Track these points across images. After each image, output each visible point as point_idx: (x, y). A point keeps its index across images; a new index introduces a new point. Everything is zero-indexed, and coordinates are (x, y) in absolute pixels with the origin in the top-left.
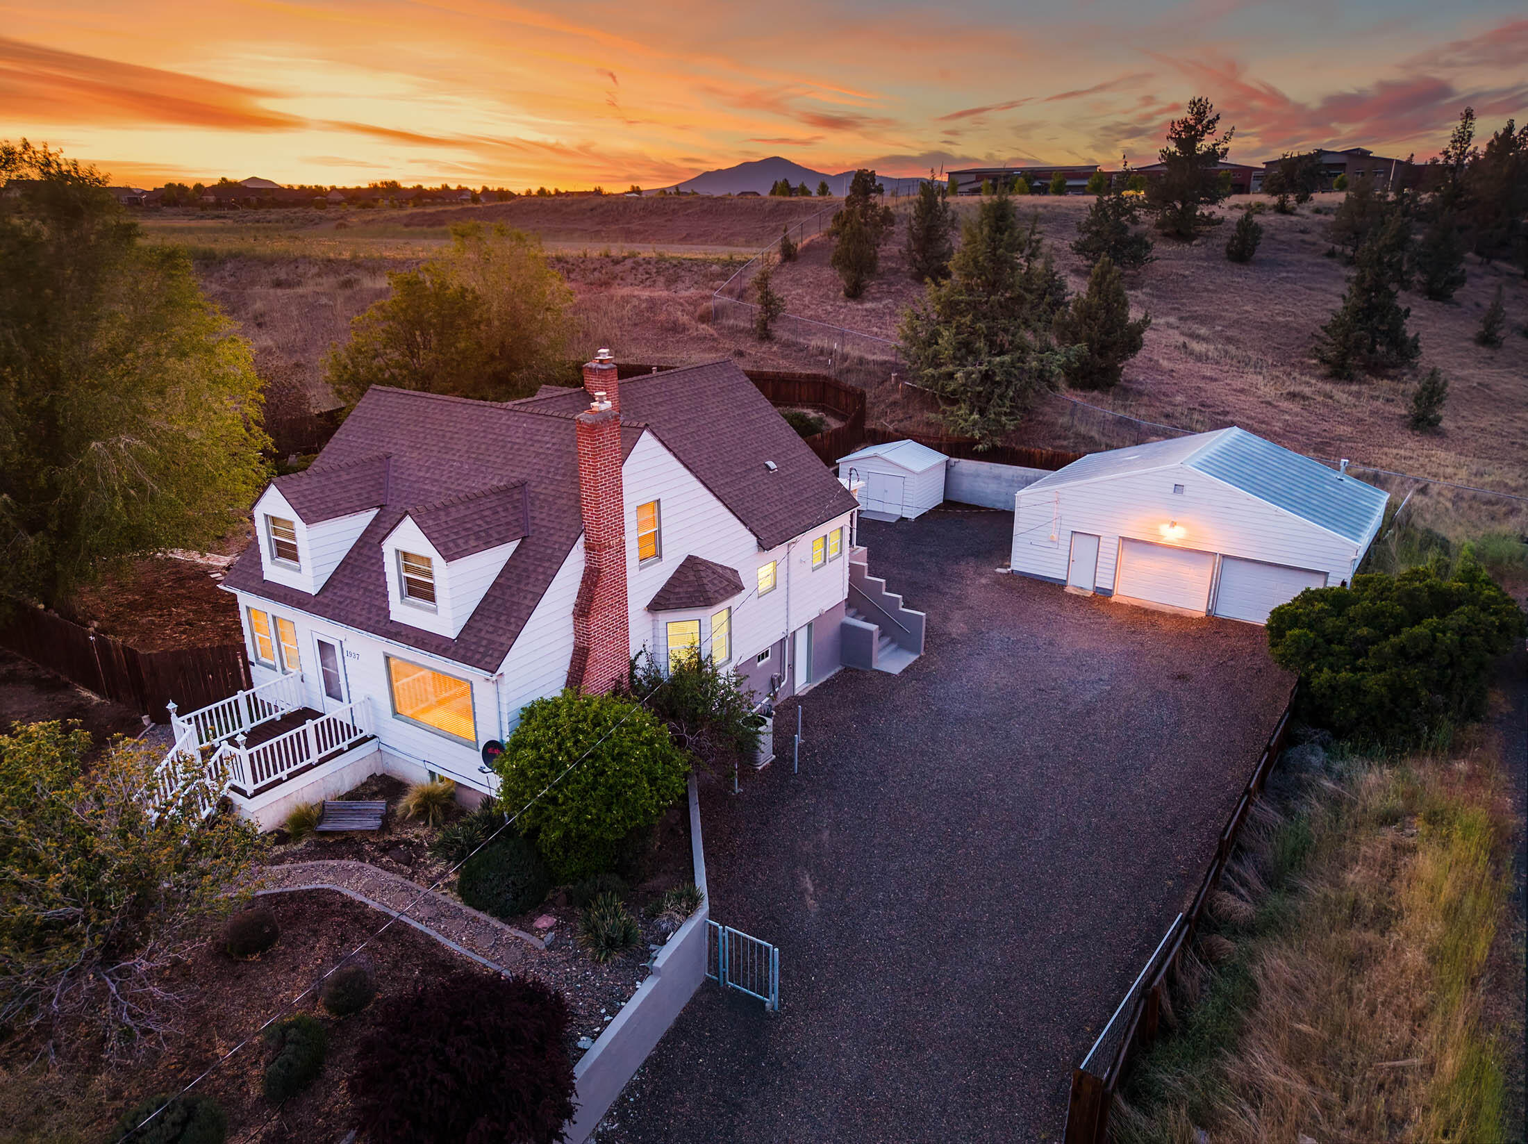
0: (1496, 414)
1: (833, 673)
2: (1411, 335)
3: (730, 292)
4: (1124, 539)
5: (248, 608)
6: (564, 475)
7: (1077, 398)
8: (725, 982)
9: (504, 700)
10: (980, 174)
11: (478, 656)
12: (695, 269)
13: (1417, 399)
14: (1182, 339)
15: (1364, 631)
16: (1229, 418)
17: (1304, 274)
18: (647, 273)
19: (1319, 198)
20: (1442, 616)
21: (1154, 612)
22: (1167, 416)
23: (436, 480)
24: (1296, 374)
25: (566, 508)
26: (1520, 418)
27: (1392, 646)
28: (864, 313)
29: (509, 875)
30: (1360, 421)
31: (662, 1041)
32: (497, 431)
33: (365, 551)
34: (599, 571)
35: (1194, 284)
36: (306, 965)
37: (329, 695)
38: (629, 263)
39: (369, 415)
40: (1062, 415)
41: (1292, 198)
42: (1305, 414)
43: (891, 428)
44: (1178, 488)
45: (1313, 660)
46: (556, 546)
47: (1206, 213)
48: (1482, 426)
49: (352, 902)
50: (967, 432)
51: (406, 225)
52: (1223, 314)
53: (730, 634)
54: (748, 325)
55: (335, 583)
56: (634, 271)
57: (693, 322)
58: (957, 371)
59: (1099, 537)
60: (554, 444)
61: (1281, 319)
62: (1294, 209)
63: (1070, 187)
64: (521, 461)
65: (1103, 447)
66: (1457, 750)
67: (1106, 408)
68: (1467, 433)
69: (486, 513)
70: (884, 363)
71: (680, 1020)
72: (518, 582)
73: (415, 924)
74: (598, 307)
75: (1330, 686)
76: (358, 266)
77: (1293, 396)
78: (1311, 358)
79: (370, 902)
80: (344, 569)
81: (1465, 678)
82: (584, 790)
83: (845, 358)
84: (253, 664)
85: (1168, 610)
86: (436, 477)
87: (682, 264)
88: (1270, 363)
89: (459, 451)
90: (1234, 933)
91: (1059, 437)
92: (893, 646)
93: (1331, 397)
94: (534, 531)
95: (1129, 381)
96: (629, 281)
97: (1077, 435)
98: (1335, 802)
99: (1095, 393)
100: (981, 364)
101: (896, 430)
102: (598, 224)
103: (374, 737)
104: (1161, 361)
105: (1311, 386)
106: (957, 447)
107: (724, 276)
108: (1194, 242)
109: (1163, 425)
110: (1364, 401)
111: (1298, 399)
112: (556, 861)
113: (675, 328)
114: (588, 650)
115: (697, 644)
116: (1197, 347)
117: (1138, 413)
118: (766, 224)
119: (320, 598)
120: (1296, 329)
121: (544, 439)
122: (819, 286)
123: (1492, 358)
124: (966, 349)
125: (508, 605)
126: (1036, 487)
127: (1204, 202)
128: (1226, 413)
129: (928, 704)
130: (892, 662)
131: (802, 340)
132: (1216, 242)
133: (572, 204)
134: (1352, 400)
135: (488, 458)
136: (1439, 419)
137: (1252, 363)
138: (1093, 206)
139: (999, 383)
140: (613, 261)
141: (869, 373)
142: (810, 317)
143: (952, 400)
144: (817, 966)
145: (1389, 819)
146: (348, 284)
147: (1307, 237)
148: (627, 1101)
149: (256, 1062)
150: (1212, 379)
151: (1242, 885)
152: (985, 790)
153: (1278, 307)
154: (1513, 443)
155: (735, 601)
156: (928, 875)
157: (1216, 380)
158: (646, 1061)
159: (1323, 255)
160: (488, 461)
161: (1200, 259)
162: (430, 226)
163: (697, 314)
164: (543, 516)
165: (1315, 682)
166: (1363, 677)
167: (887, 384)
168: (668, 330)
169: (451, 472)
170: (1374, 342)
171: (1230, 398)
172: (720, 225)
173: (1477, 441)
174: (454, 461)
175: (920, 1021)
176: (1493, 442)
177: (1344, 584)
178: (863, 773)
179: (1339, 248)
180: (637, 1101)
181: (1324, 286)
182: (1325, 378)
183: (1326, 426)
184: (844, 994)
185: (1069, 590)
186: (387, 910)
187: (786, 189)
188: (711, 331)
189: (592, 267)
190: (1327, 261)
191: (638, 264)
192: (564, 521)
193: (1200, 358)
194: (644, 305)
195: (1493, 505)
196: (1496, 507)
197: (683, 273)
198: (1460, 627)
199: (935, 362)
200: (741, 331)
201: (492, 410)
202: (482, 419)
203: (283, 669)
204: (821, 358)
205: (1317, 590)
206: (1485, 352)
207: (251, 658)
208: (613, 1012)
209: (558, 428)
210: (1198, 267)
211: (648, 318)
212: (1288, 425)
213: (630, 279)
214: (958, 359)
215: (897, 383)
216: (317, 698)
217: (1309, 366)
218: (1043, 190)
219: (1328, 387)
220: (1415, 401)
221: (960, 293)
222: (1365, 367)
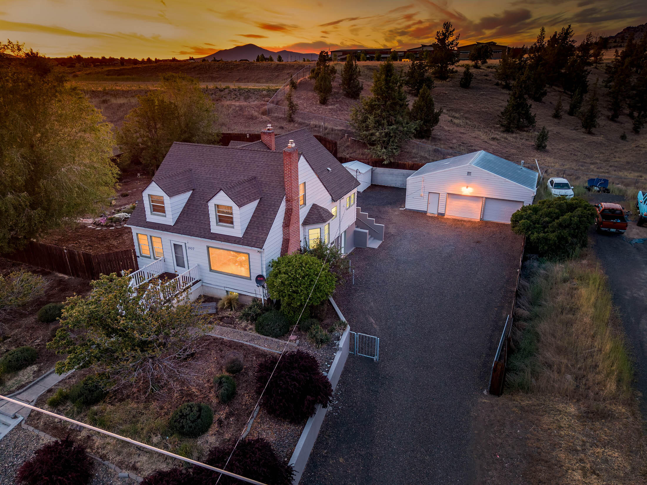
0: (563, 144)
1: (352, 250)
2: (533, 114)
3: (273, 102)
4: (448, 194)
5: (137, 234)
6: (272, 173)
7: (417, 141)
8: (356, 353)
9: (264, 259)
10: (345, 52)
11: (253, 243)
12: (256, 93)
13: (538, 139)
14: (450, 118)
15: (547, 219)
16: (473, 148)
17: (489, 92)
18: (235, 95)
19: (490, 62)
20: (571, 212)
21: (461, 221)
22: (451, 148)
23: (215, 178)
24: (492, 131)
25: (276, 186)
26: (572, 145)
27: (557, 223)
28: (329, 110)
29: (276, 322)
30: (518, 147)
31: (342, 375)
32: (237, 158)
33: (191, 207)
34: (292, 209)
35: (450, 97)
36: (211, 360)
37: (178, 265)
38: (227, 91)
39: (176, 154)
40: (413, 149)
41: (480, 62)
42: (499, 146)
43: (348, 156)
44: (469, 173)
45: (530, 231)
46: (276, 200)
47: (451, 69)
48: (560, 148)
49: (217, 338)
50: (381, 156)
51: (107, 75)
52: (463, 108)
53: (329, 233)
54: (283, 116)
55: (180, 220)
56: (230, 94)
57: (260, 115)
58: (376, 132)
59: (439, 193)
60: (264, 162)
61: (484, 110)
62: (480, 66)
63: (382, 57)
64: (251, 169)
65: (431, 160)
66: (582, 257)
67: (429, 146)
68: (555, 151)
69: (246, 189)
70: (341, 130)
71: (345, 368)
72: (263, 215)
73: (245, 343)
74: (218, 110)
75: (537, 239)
76: (107, 94)
77: (493, 139)
78: (497, 124)
79: (224, 337)
80: (183, 215)
81: (581, 233)
82: (306, 287)
83: (326, 128)
84: (139, 257)
85: (466, 219)
86: (215, 176)
87: (250, 91)
88: (483, 126)
89: (222, 166)
90: (525, 320)
91: (414, 157)
92: (373, 238)
93: (507, 139)
94: (264, 195)
95: (435, 135)
96: (228, 99)
97: (421, 156)
98: (546, 278)
99: (424, 140)
100: (385, 129)
101: (350, 157)
102: (198, 74)
103: (200, 280)
104: (444, 127)
105: (499, 135)
106: (377, 163)
107: (269, 96)
108: (447, 80)
109: (451, 151)
110: (518, 140)
111: (495, 140)
112: (291, 316)
113: (252, 118)
114: (289, 239)
115: (319, 237)
116: (456, 121)
117: (441, 147)
118: (274, 74)
119: (175, 227)
120: (490, 114)
121: (259, 160)
122: (308, 99)
123: (559, 123)
124: (378, 124)
125: (261, 223)
126: (412, 176)
127: (449, 64)
128: (472, 146)
129: (392, 258)
130: (374, 244)
131: (307, 122)
132: (455, 80)
133: (184, 66)
134: (514, 140)
135: (236, 169)
136: (546, 146)
137: (476, 127)
138: (410, 66)
139: (392, 137)
140: (220, 90)
141: (336, 134)
142: (308, 112)
143: (373, 144)
144: (386, 346)
145: (565, 280)
146: (104, 102)
147: (488, 78)
148: (338, 394)
149: (210, 392)
150: (464, 133)
151: (523, 306)
152: (423, 285)
153: (482, 105)
154: (571, 154)
155: (330, 221)
156: (413, 314)
157: (465, 134)
158: (339, 382)
159: (495, 84)
160: (237, 170)
161: (451, 87)
162: (118, 75)
163: (261, 112)
164: (267, 189)
165: (532, 238)
166: (548, 235)
167: (344, 138)
168: (249, 119)
169: (221, 175)
170: (519, 119)
171: (472, 140)
172: (253, 74)
173: (559, 153)
174: (221, 170)
175: (428, 359)
176: (565, 154)
177: (530, 205)
178: (378, 283)
179: (500, 82)
180: (341, 394)
181: (497, 97)
182: (503, 132)
183: (507, 150)
184: (399, 354)
185: (428, 214)
186: (232, 339)
187: (263, 59)
188: (269, 119)
189: (211, 93)
190: (496, 87)
191: (230, 91)
192: (277, 191)
193: (458, 125)
194: (237, 108)
195: (570, 176)
196: (571, 177)
197: (251, 95)
198: (579, 215)
199: (367, 129)
200: (281, 118)
201: (233, 150)
202: (229, 153)
203: (154, 257)
204: (316, 129)
205: (527, 206)
206: (556, 120)
207: (138, 254)
208: (331, 364)
209: (264, 155)
210: (450, 90)
211: (240, 114)
212: (494, 150)
213: (228, 98)
214: (376, 128)
215: (348, 138)
216: (172, 268)
217: (497, 128)
218: (371, 59)
219: (505, 135)
220: (538, 140)
221: (375, 101)
222: (516, 128)
